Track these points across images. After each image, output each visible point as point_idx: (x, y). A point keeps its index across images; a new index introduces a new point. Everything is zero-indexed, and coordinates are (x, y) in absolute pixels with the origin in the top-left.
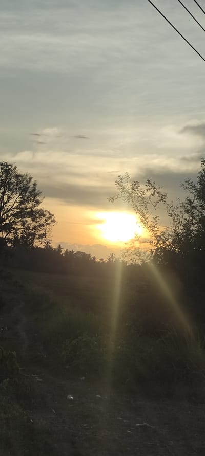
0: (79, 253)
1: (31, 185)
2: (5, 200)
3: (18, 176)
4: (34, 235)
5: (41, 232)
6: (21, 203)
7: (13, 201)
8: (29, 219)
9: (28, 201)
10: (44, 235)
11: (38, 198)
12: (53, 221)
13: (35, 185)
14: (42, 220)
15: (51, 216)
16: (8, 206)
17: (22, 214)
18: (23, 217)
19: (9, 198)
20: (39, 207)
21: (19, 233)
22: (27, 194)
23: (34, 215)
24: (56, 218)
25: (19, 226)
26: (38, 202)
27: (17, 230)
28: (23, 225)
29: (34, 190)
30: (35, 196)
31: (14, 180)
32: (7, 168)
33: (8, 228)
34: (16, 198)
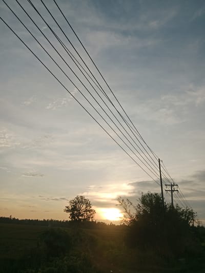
2: (81, 207)
4: (90, 217)
5: (92, 216)
6: (86, 207)
8: (88, 212)
9: (88, 207)
12: (95, 213)
13: (90, 202)
14: (92, 213)
15: (95, 211)
16: (82, 209)
17: (86, 211)
20: (91, 209)
21: (86, 217)
22: (88, 205)
23: (90, 211)
25: (85, 215)
26: (91, 207)
31: (84, 201)
32: (82, 197)
33: (82, 215)
34: (84, 206)
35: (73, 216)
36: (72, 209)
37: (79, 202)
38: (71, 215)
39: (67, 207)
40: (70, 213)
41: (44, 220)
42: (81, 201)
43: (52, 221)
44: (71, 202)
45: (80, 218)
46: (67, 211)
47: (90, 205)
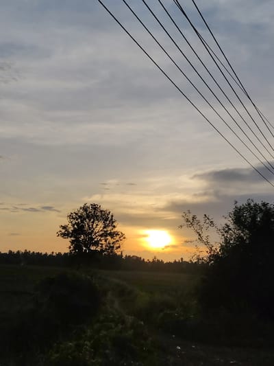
0: (133, 256)
1: (110, 216)
2: (94, 227)
3: (101, 211)
4: (113, 247)
5: (117, 245)
6: (104, 227)
7: (99, 227)
8: (109, 238)
9: (108, 226)
10: (119, 247)
11: (114, 224)
12: (124, 238)
13: (112, 216)
14: (117, 238)
15: (123, 235)
16: (96, 230)
17: (105, 235)
18: (106, 236)
19: (97, 225)
20: (115, 230)
21: (104, 246)
22: (108, 222)
23: (112, 235)
24: (126, 236)
25: (103, 242)
26: (114, 227)
27: (102, 244)
28: (106, 241)
29: (112, 219)
30: (113, 222)
31: (99, 214)
32: (95, 207)
33: (97, 244)
34: (101, 225)
35: (77, 244)
36: (74, 231)
37: (88, 217)
38: (72, 242)
39: (64, 227)
40: (69, 239)
41: (10, 252)
42: (93, 213)
43: (26, 254)
44: (70, 216)
45: (93, 248)
46: (65, 235)
47: (112, 222)
